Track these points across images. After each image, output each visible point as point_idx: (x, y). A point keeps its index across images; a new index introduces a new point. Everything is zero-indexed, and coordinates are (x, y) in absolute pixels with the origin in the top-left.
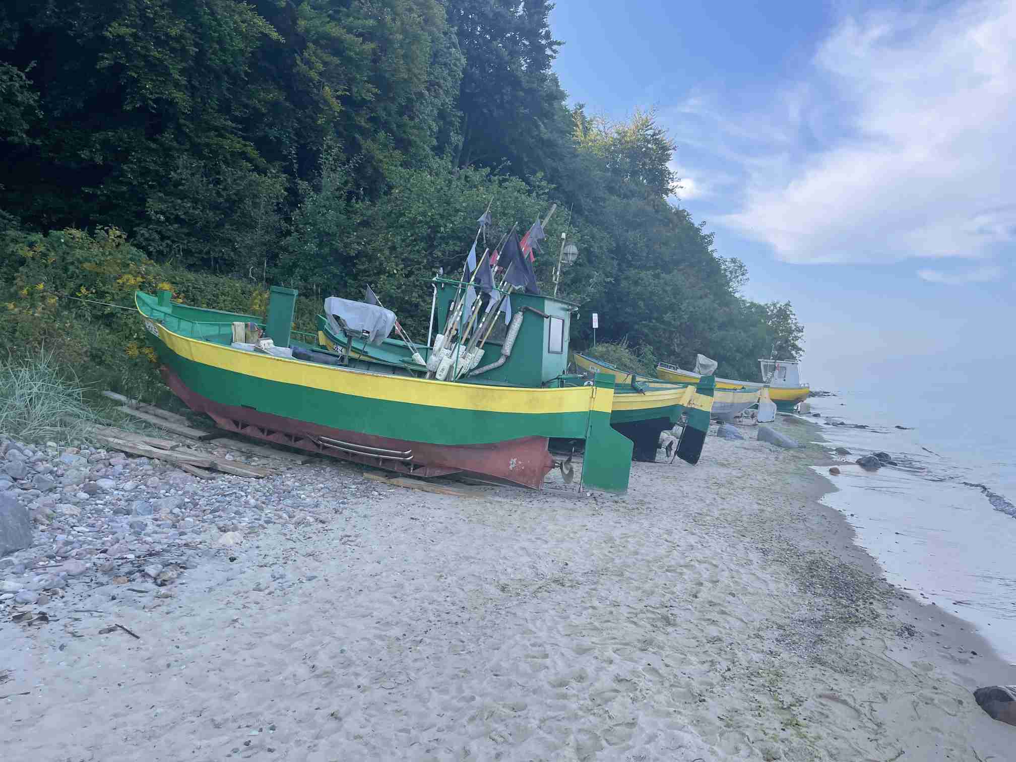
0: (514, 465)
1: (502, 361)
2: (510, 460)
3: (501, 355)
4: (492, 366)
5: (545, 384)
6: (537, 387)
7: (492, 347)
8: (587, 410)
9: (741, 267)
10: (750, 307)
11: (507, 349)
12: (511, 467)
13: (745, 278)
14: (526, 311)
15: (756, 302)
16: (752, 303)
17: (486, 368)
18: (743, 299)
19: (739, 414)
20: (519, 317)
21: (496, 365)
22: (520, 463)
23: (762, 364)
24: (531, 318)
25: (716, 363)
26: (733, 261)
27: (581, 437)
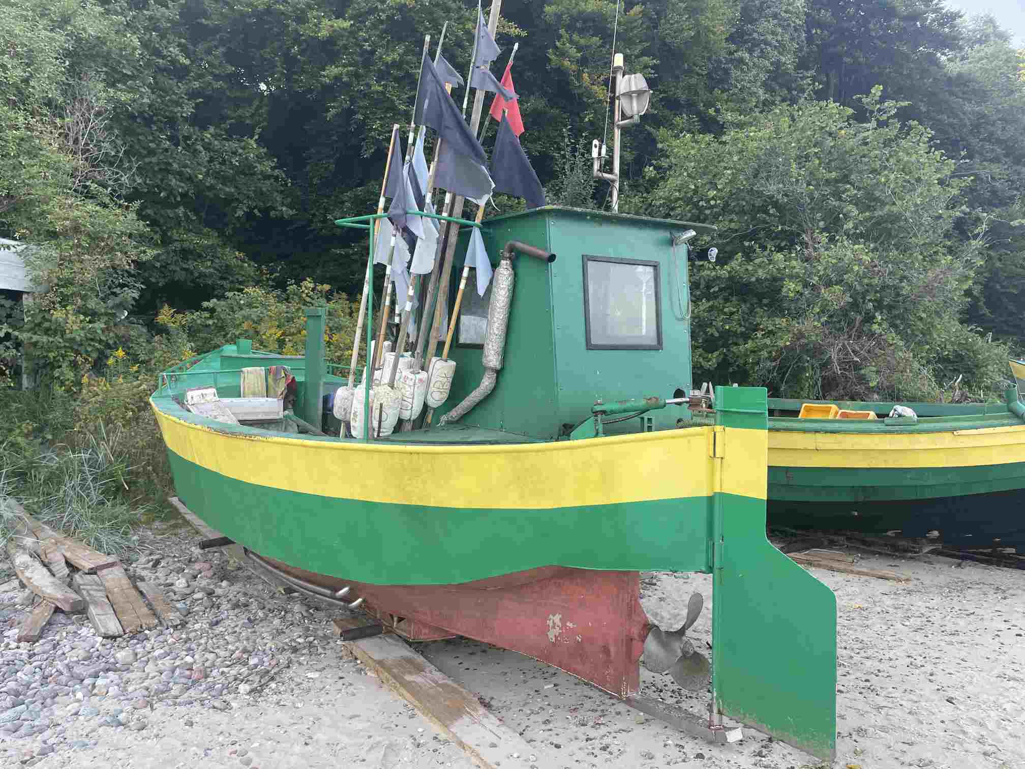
0: (557, 631)
2: (546, 619)
4: (473, 397)
6: (550, 439)
8: (704, 493)
11: (491, 354)
12: (551, 635)
17: (463, 405)
20: (503, 274)
21: (480, 392)
22: (570, 625)
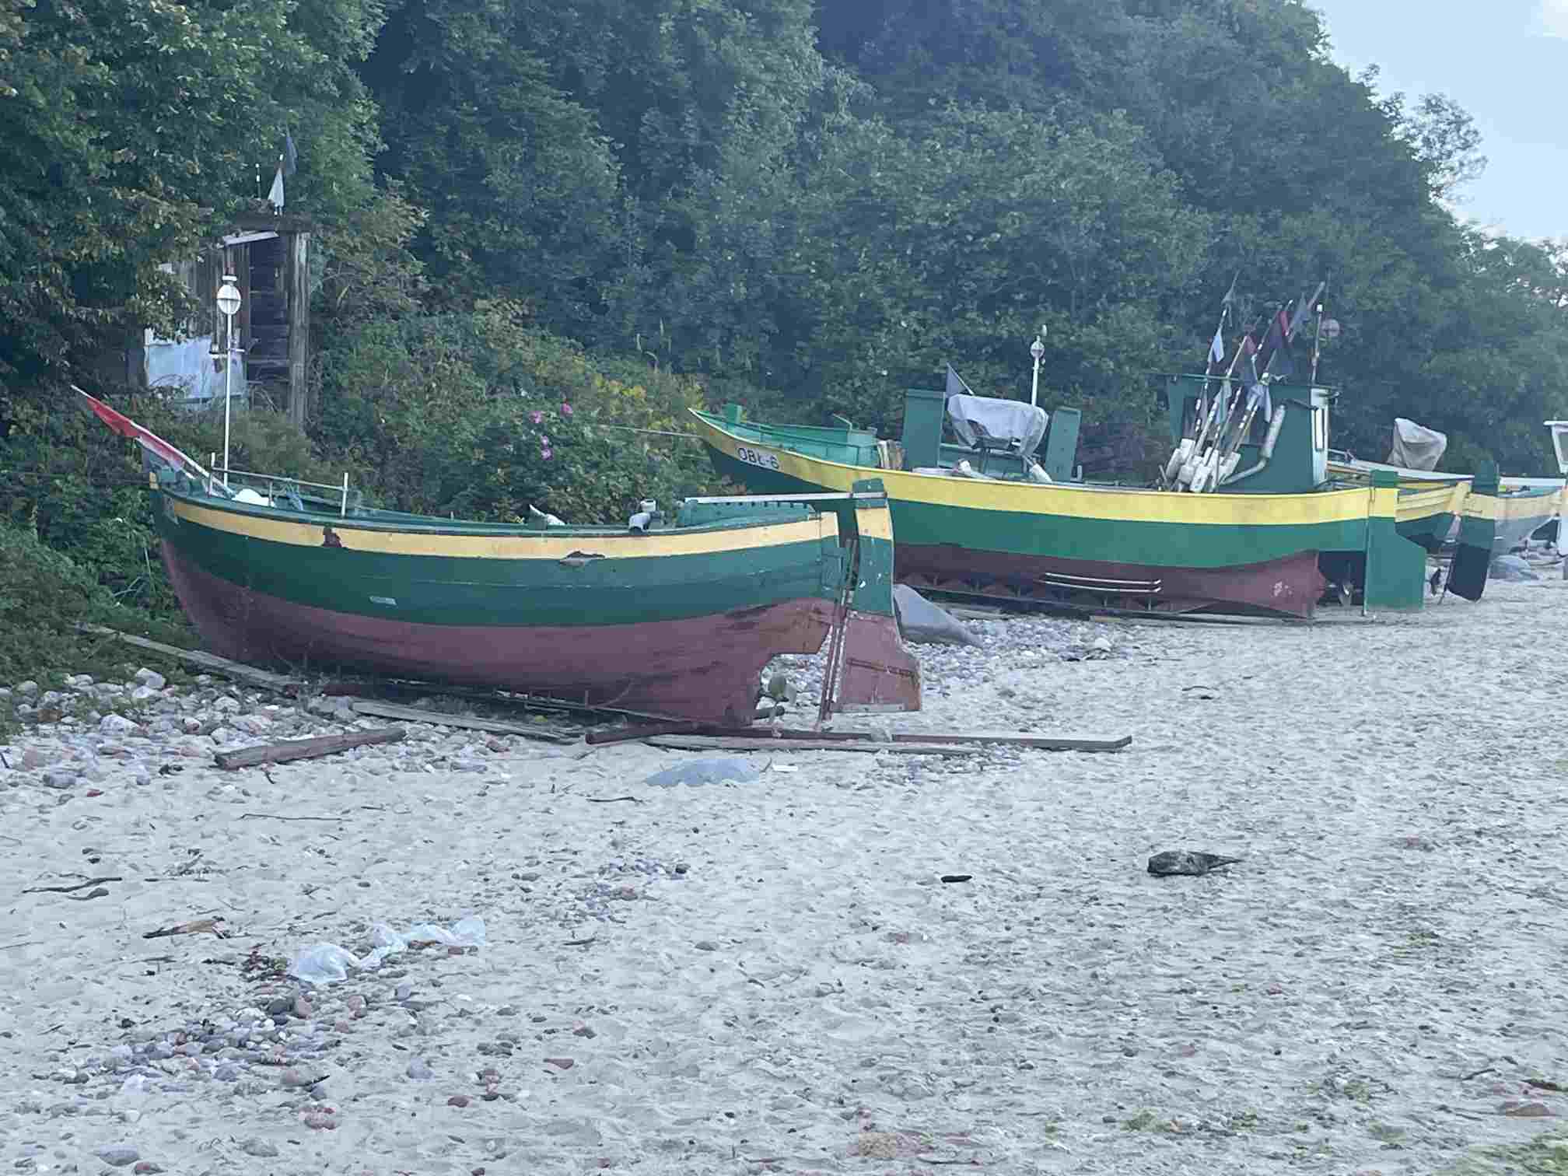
0: (1279, 591)
1: (1262, 465)
2: (1274, 585)
3: (1260, 458)
4: (1249, 472)
5: (1316, 489)
7: (1251, 450)
8: (1366, 517)
9: (1458, 123)
10: (1496, 254)
11: (1268, 450)
12: (1276, 593)
13: (1473, 156)
14: (1289, 404)
15: (1513, 236)
16: (1502, 241)
17: (1242, 475)
18: (1475, 229)
19: (1521, 544)
20: (1281, 412)
21: (1255, 469)
22: (1287, 587)
23: (1554, 431)
24: (1295, 410)
25: (1442, 439)
26: (1433, 106)
27: (1362, 549)
